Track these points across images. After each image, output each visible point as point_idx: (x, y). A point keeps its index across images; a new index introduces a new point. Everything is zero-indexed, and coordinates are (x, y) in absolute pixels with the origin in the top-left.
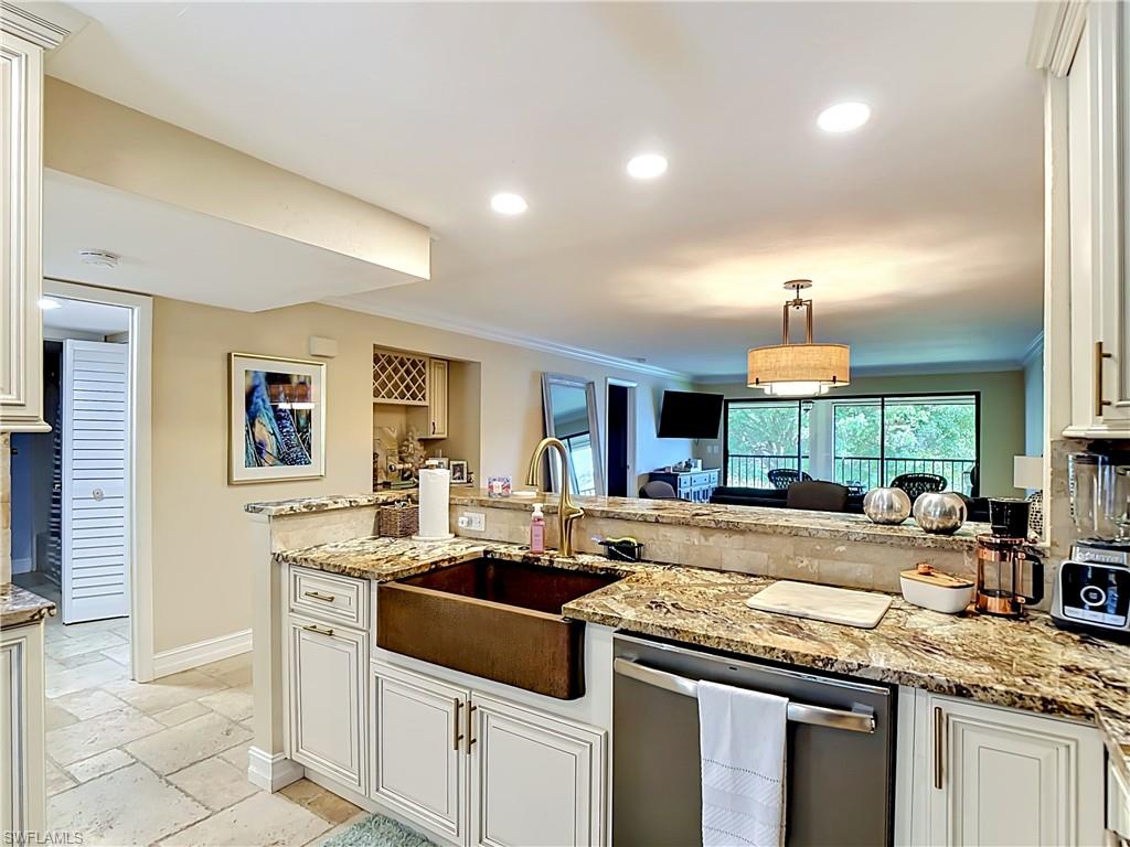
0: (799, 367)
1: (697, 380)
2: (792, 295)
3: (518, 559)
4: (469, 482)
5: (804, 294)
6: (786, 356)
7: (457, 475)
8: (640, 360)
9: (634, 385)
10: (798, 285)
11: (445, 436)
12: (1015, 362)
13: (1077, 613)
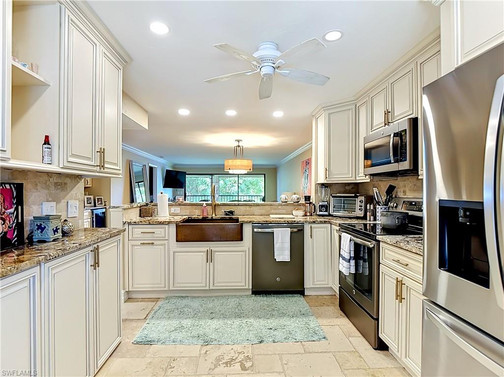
0: (242, 166)
1: (174, 166)
2: (236, 144)
3: (201, 218)
4: (105, 205)
5: (241, 144)
6: (238, 162)
7: (99, 203)
8: (161, 157)
9: (156, 167)
10: (238, 141)
11: (91, 186)
12: (275, 165)
13: (321, 213)
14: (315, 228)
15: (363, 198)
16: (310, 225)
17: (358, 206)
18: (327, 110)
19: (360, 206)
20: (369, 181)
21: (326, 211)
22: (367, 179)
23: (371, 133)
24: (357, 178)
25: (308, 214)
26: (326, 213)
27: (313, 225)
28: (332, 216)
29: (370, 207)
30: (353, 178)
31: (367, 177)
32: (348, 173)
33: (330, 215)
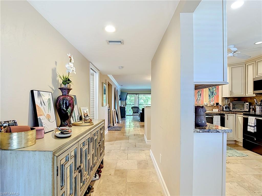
4: (110, 108)
13: (226, 110)
14: (229, 116)
15: (248, 103)
16: (227, 115)
17: (246, 107)
18: (230, 66)
19: (247, 107)
20: (255, 96)
21: (229, 109)
22: (254, 95)
23: (256, 77)
24: (247, 95)
25: (220, 111)
26: (229, 110)
27: (228, 115)
28: (232, 111)
29: (252, 107)
30: (244, 95)
31: (254, 94)
32: (242, 93)
33: (230, 111)
